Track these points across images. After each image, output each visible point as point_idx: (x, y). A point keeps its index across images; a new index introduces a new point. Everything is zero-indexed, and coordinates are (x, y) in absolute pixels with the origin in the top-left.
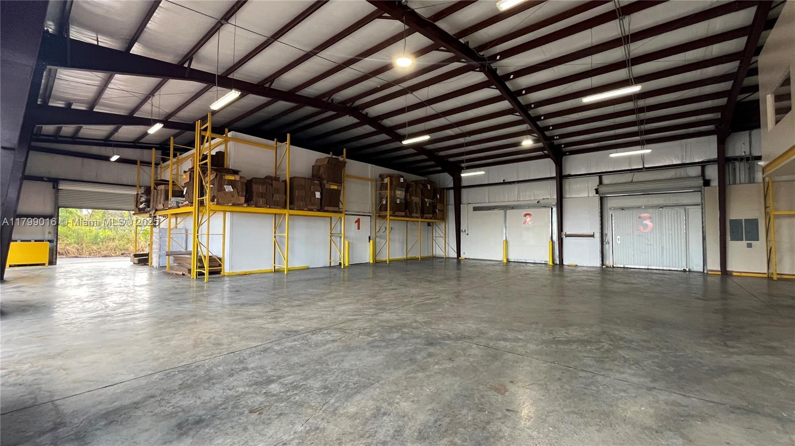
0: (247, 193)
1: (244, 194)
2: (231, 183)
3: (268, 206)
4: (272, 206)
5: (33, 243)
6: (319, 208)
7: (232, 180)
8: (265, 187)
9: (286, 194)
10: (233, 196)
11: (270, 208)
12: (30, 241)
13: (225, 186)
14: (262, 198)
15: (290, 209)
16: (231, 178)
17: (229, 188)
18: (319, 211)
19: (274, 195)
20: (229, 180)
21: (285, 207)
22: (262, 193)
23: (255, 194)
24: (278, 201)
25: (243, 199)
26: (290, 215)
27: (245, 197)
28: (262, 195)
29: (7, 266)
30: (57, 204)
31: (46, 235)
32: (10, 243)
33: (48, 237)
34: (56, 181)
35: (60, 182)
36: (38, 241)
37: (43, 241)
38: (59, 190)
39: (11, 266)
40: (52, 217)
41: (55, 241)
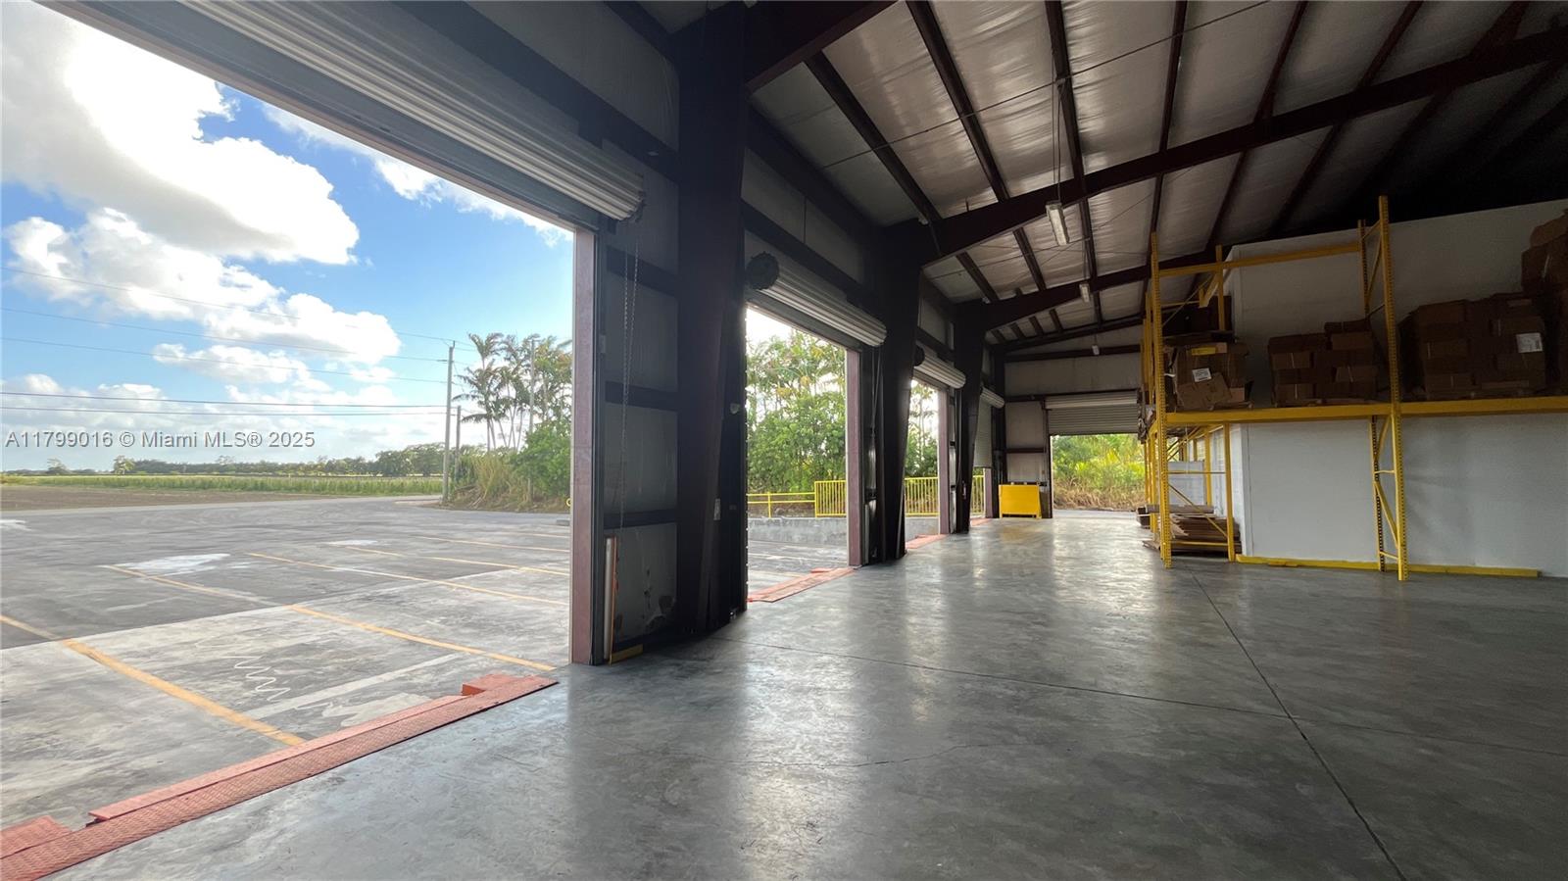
1: (1243, 382)
2: (1208, 362)
3: (1320, 401)
4: (1328, 400)
5: (1026, 486)
7: (1209, 357)
11: (1325, 404)
12: (1022, 483)
13: (1194, 371)
14: (1300, 382)
16: (1208, 351)
17: (1202, 375)
19: (1338, 369)
20: (1204, 356)
22: (1298, 370)
23: (1277, 378)
24: (1352, 384)
25: (1239, 394)
26: (1404, 416)
27: (1248, 386)
28: (1300, 376)
29: (1001, 516)
30: (1048, 431)
31: (1038, 475)
32: (1000, 486)
33: (1041, 478)
34: (1041, 398)
35: (1048, 399)
36: (1029, 483)
37: (1035, 484)
38: (1047, 410)
39: (1004, 516)
40: (1043, 450)
41: (1048, 484)
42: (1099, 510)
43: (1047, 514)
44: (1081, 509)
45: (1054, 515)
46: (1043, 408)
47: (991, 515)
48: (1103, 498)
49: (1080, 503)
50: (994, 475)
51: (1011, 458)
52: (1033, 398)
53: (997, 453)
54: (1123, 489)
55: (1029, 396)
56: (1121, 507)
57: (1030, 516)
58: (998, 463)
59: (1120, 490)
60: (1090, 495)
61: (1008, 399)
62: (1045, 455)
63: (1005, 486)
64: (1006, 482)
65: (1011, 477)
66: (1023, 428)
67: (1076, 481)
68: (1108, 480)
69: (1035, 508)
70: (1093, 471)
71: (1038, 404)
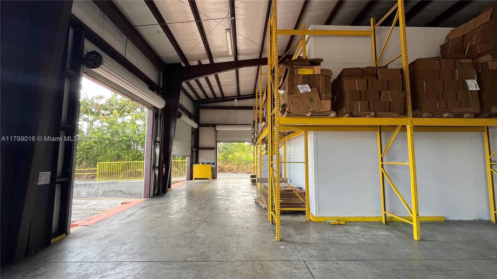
0: (333, 93)
1: (330, 95)
2: (308, 80)
3: (373, 114)
6: (478, 111)
7: (309, 76)
8: (365, 81)
9: (404, 89)
10: (311, 100)
13: (299, 86)
14: (361, 100)
15: (414, 116)
16: (307, 71)
17: (304, 89)
18: (477, 116)
19: (383, 93)
20: (304, 76)
21: (404, 114)
22: (360, 91)
23: (347, 96)
24: (390, 103)
25: (327, 105)
27: (332, 100)
28: (360, 96)
29: (194, 179)
30: (216, 140)
31: (211, 159)
32: (194, 165)
33: (213, 161)
34: (214, 126)
35: (217, 126)
36: (207, 164)
37: (210, 164)
38: (217, 131)
39: (195, 179)
40: (214, 148)
41: (216, 163)
42: (236, 173)
43: (214, 177)
44: (230, 173)
45: (218, 177)
46: (215, 130)
47: (189, 179)
48: (238, 168)
49: (229, 170)
50: (192, 159)
51: (201, 152)
52: (211, 125)
53: (194, 149)
54: (244, 165)
55: (209, 124)
56: (244, 171)
57: (207, 179)
58: (194, 154)
59: (243, 165)
60: (233, 167)
61: (200, 125)
62: (215, 151)
63: (196, 165)
64: (197, 162)
65: (200, 160)
66: (206, 139)
67: (228, 161)
68: (240, 160)
69: (209, 175)
70: (235, 158)
71: (212, 128)
